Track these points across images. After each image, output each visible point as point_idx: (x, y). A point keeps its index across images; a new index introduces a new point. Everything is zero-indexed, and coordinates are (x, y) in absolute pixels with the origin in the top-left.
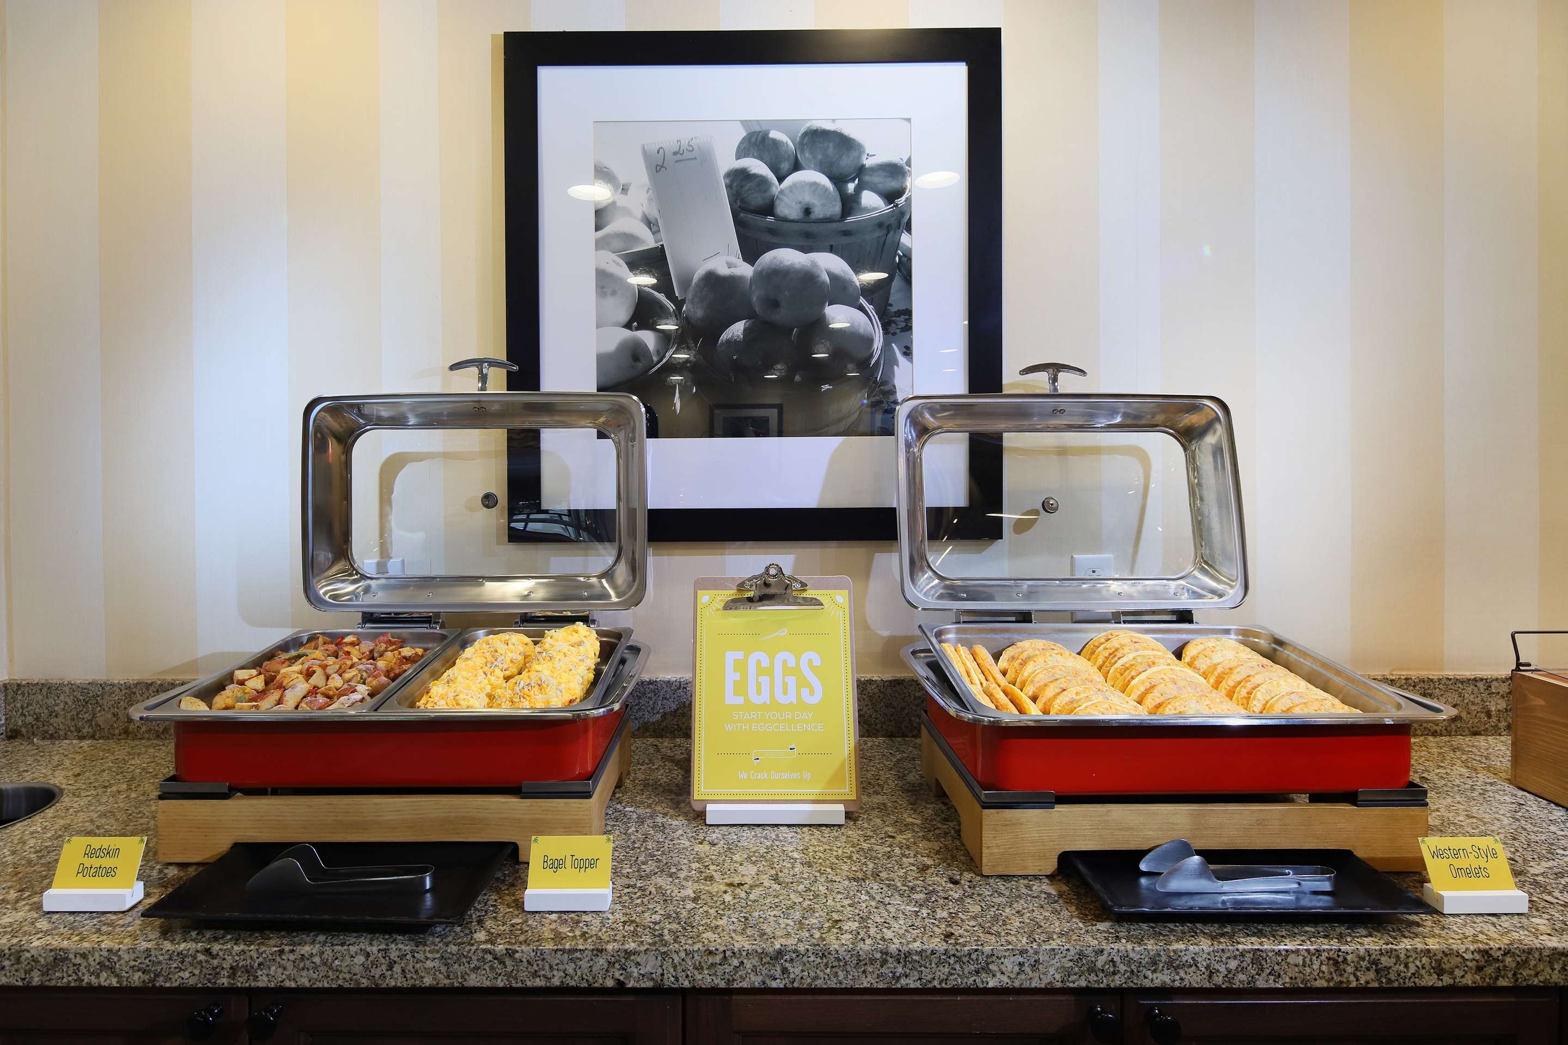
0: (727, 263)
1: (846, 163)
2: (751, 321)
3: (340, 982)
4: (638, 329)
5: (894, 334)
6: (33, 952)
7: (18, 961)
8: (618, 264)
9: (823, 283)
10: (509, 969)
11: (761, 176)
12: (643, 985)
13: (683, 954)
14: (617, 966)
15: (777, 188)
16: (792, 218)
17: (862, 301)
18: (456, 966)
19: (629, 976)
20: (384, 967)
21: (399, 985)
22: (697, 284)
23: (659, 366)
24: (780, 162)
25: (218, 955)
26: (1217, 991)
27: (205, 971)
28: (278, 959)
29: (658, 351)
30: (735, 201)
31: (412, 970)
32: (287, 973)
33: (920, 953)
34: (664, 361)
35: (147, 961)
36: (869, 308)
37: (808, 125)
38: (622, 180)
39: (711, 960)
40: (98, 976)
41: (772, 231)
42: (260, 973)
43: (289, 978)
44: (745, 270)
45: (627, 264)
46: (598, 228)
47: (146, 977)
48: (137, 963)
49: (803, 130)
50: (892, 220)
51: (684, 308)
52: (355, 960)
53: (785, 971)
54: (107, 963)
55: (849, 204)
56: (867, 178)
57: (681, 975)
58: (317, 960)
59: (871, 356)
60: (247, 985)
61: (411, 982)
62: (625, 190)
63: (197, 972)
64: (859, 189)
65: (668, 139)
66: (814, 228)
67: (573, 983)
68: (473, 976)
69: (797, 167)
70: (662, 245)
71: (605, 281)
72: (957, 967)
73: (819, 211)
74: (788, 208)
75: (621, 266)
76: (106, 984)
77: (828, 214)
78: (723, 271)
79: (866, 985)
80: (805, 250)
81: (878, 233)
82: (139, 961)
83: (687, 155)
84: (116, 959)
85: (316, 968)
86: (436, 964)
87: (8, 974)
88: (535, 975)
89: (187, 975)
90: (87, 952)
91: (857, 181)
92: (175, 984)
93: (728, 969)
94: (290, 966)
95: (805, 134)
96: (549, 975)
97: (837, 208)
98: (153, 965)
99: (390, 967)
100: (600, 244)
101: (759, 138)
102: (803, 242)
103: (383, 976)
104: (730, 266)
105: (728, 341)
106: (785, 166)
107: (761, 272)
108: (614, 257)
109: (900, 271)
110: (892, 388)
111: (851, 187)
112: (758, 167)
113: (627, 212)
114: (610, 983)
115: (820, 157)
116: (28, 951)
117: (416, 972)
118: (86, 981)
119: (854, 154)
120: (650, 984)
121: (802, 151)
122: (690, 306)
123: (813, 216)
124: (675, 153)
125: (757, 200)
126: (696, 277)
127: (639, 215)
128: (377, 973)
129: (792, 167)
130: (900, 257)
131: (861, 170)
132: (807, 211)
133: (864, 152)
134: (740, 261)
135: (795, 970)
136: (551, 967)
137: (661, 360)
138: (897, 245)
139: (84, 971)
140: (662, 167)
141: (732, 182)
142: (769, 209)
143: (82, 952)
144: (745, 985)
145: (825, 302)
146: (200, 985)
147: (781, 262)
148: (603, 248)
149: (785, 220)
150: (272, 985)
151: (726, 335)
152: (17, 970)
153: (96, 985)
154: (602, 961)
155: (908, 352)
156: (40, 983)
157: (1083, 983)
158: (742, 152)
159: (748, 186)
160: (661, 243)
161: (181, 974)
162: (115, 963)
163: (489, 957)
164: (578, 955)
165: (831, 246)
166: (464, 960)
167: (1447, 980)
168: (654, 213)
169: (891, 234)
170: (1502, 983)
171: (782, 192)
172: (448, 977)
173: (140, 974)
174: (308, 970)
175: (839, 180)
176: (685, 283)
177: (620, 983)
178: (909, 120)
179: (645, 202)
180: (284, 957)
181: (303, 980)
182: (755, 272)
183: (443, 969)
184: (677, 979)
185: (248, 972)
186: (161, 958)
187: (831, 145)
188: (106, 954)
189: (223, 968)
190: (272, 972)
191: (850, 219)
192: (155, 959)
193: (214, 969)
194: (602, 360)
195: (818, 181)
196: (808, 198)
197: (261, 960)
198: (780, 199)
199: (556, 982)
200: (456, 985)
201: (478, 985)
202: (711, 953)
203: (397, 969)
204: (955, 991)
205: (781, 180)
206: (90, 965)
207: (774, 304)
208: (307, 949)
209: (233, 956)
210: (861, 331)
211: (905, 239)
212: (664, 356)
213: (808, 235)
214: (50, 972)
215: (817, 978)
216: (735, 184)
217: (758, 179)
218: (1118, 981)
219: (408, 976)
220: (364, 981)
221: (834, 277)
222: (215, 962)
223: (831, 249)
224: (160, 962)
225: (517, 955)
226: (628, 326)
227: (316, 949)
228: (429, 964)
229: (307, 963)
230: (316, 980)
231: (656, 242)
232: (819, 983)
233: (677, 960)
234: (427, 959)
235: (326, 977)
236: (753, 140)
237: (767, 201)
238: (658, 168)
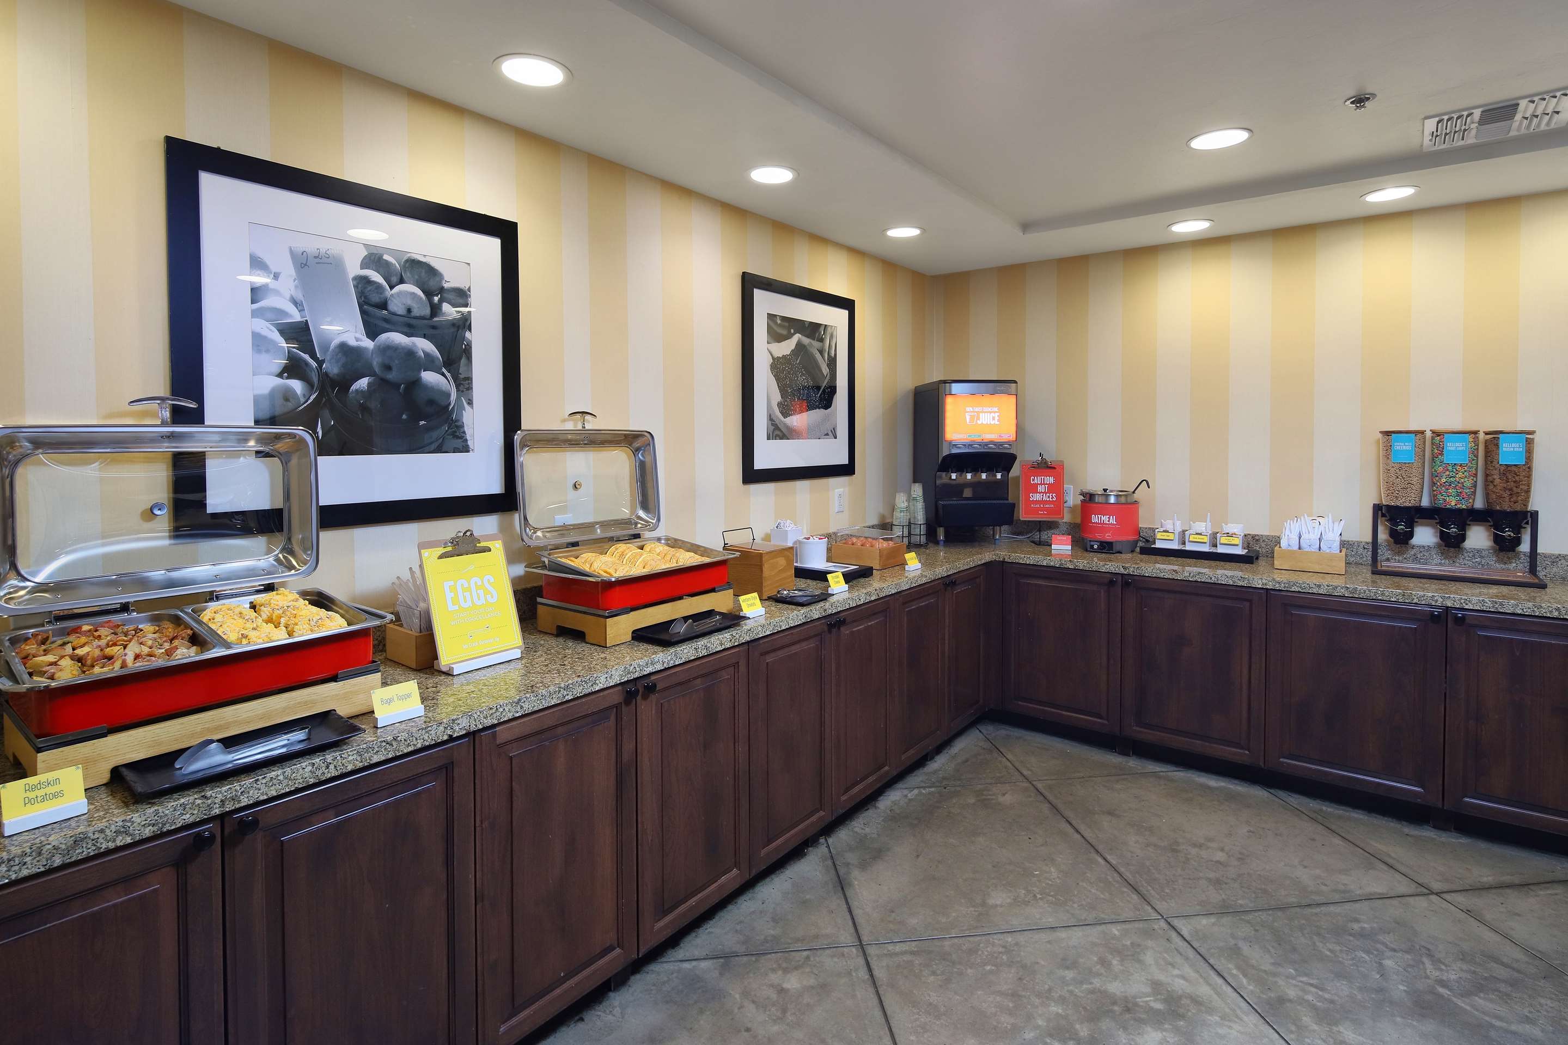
0: (355, 338)
1: (432, 284)
2: (373, 378)
3: (296, 786)
4: (287, 378)
5: (463, 391)
6: (53, 844)
7: (40, 854)
8: (271, 330)
9: (420, 357)
10: (395, 747)
11: (379, 283)
12: (461, 734)
13: (478, 713)
14: (449, 728)
15: (389, 292)
16: (399, 313)
17: (444, 370)
18: (366, 754)
19: (455, 731)
20: (324, 768)
21: (333, 775)
22: (333, 350)
23: (305, 405)
24: (391, 276)
25: (211, 796)
26: (666, 669)
27: (201, 809)
28: (255, 785)
29: (304, 395)
30: (361, 297)
31: (341, 765)
32: (261, 792)
33: (572, 684)
34: (309, 402)
35: (156, 818)
36: (448, 375)
37: (409, 255)
38: (274, 269)
39: (491, 712)
40: (114, 841)
41: (386, 320)
42: (242, 797)
43: (262, 794)
44: (368, 344)
45: (278, 330)
46: (253, 302)
47: (155, 828)
48: (147, 822)
49: (405, 258)
50: (461, 323)
51: (324, 366)
52: (306, 770)
53: (522, 707)
54: (122, 830)
55: (435, 310)
56: (445, 295)
57: (478, 723)
58: (281, 778)
59: (450, 404)
60: (233, 808)
61: (339, 772)
62: (276, 276)
63: (195, 812)
64: (441, 301)
65: (311, 246)
66: (413, 322)
67: (427, 744)
68: (375, 756)
69: (402, 281)
70: (307, 320)
71: (259, 342)
72: (585, 685)
73: (416, 312)
74: (397, 307)
75: (273, 332)
76: (122, 844)
77: (422, 314)
78: (352, 342)
79: (553, 704)
80: (409, 335)
81: (452, 330)
82: (149, 819)
83: (325, 260)
84: (129, 824)
85: (281, 782)
86: (355, 757)
87: (30, 867)
88: (409, 745)
89: (188, 816)
90: (104, 828)
91: (439, 296)
92: (179, 825)
93: (498, 714)
94: (263, 787)
95: (407, 261)
96: (415, 743)
97: (427, 311)
98: (161, 819)
99: (327, 767)
100: (255, 314)
101: (376, 258)
102: (406, 330)
103: (324, 773)
104: (357, 340)
105: (357, 390)
106: (394, 279)
107: (379, 346)
108: (268, 324)
109: (465, 353)
110: (461, 424)
111: (436, 299)
112: (376, 277)
113: (277, 292)
114: (445, 738)
115: (416, 277)
116: (49, 844)
117: (343, 765)
118: (103, 848)
119: (437, 279)
120: (464, 732)
121: (405, 272)
122: (328, 365)
123: (413, 314)
124: (315, 257)
125: (375, 298)
126: (333, 345)
127: (288, 297)
128: (319, 773)
129: (399, 280)
130: (465, 345)
131: (441, 290)
132: (409, 310)
133: (443, 279)
134: (365, 338)
135: (526, 706)
136: (416, 739)
137: (307, 401)
138: (464, 338)
139: (102, 841)
140: (306, 265)
141: (358, 283)
142: (383, 305)
143: (99, 829)
144: (506, 719)
145: (421, 370)
146: (198, 819)
147: (393, 341)
148: (257, 317)
149: (394, 314)
150: (251, 802)
151: (355, 387)
152: (38, 861)
153: (113, 847)
154: (441, 728)
155: (470, 403)
156: (61, 863)
157: (626, 679)
158: (365, 264)
159: (369, 289)
160: (306, 319)
161: (184, 817)
162: (129, 827)
163: (384, 744)
164: (430, 729)
165: (425, 334)
166: (370, 750)
167: (723, 647)
168: (299, 296)
169: (460, 331)
170: (736, 644)
171: (392, 295)
172: (362, 762)
173: (150, 827)
174: (275, 785)
175: (429, 294)
176: (325, 348)
177: (450, 736)
178: (469, 264)
179: (293, 288)
180: (258, 783)
181: (272, 792)
182: (375, 345)
183: (359, 758)
184: (476, 726)
185: (233, 800)
186: (167, 812)
187: (423, 271)
188: (121, 823)
189: (215, 803)
190: (251, 794)
191: (436, 319)
192: (162, 814)
193: (209, 806)
194: (257, 400)
195: (416, 292)
196: (409, 302)
197: (243, 789)
198: (392, 301)
199: (419, 746)
200: (366, 764)
201: (379, 760)
202: (491, 709)
203: (332, 767)
204: (585, 696)
205: (392, 287)
206: (107, 836)
207: (388, 368)
208: (273, 774)
209: (223, 794)
210: (444, 389)
211: (468, 334)
212: (309, 398)
213: (409, 326)
214: (71, 852)
215: (534, 706)
216: (360, 286)
217: (375, 285)
218: (637, 675)
219: (338, 769)
220: (311, 780)
221: (427, 354)
222: (209, 801)
223: (425, 336)
224: (166, 815)
225: (399, 739)
226: (280, 375)
227: (280, 772)
228: (351, 758)
229: (274, 781)
230: (281, 789)
231: (302, 317)
232: (536, 709)
233: (476, 716)
234: (349, 755)
235: (288, 785)
236: (372, 258)
237: (383, 300)
238: (303, 265)
